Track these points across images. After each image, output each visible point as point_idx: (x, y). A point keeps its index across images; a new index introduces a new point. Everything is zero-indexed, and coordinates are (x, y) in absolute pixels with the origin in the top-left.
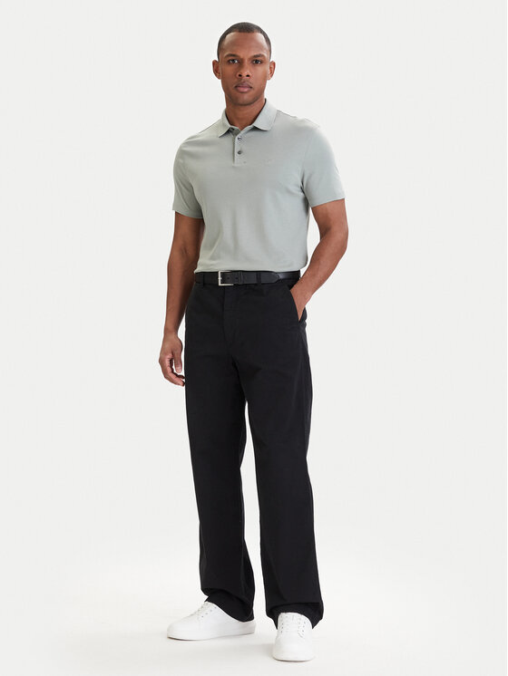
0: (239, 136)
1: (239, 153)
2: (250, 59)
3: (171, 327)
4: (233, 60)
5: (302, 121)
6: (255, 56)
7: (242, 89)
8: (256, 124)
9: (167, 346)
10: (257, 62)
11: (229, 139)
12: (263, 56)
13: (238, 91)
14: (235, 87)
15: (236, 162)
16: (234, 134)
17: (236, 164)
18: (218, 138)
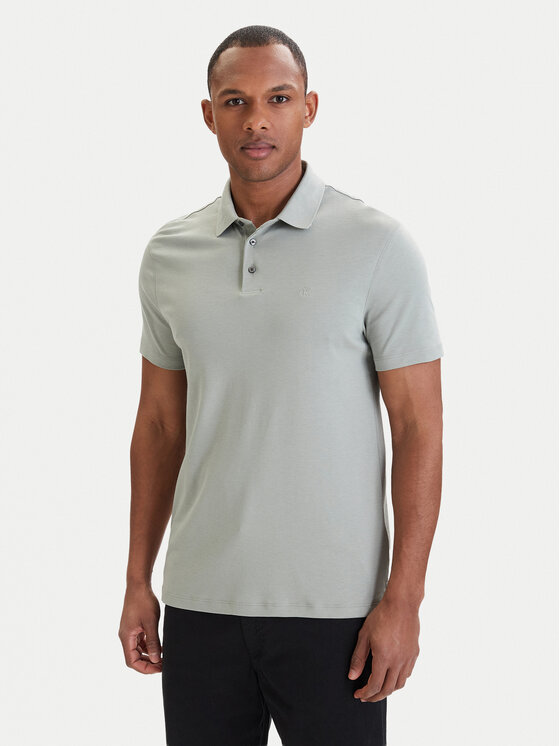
0: (252, 236)
1: (252, 270)
2: (264, 97)
3: (139, 575)
4: (235, 101)
5: (371, 210)
6: (274, 89)
7: (255, 154)
8: (284, 216)
9: (133, 614)
10: (279, 98)
11: (232, 242)
12: (290, 87)
13: (248, 156)
14: (242, 148)
15: (244, 289)
16: (242, 234)
17: (244, 294)
18: (215, 238)
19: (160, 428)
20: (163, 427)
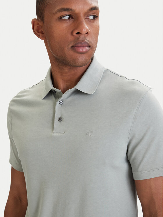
0: (60, 99)
1: (60, 120)
5: (132, 83)
7: (80, 50)
8: (79, 87)
11: (49, 102)
13: (75, 51)
14: (72, 47)
15: (54, 131)
16: (55, 97)
17: (55, 134)
18: (42, 100)
19: (19, 200)
20: (21, 200)
